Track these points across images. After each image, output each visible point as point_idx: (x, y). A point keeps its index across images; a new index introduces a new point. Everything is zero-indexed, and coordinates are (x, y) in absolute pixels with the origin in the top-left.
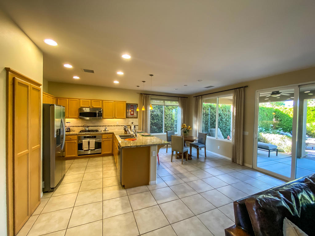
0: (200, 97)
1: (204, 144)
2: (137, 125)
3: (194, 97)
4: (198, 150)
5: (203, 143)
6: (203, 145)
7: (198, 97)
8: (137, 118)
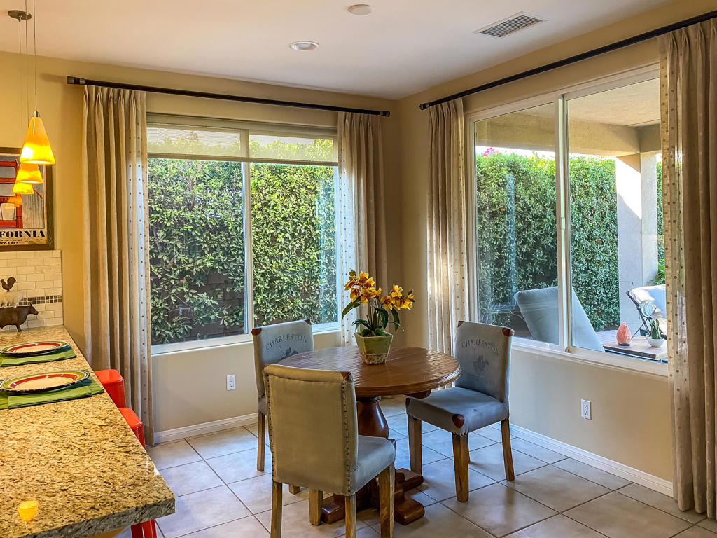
0: (460, 101)
1: (499, 394)
2: (52, 299)
3: (424, 107)
4: (460, 442)
5: (489, 388)
6: (492, 407)
7: (444, 105)
8: (49, 246)
